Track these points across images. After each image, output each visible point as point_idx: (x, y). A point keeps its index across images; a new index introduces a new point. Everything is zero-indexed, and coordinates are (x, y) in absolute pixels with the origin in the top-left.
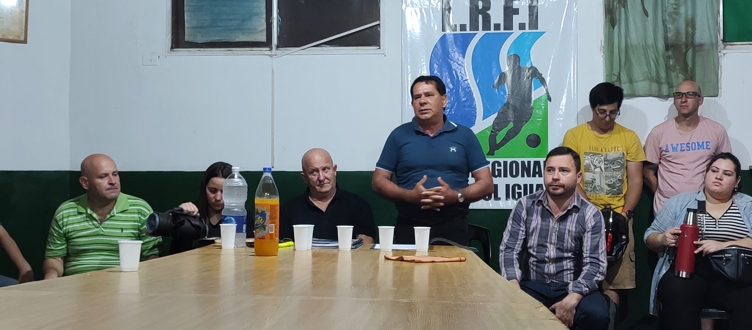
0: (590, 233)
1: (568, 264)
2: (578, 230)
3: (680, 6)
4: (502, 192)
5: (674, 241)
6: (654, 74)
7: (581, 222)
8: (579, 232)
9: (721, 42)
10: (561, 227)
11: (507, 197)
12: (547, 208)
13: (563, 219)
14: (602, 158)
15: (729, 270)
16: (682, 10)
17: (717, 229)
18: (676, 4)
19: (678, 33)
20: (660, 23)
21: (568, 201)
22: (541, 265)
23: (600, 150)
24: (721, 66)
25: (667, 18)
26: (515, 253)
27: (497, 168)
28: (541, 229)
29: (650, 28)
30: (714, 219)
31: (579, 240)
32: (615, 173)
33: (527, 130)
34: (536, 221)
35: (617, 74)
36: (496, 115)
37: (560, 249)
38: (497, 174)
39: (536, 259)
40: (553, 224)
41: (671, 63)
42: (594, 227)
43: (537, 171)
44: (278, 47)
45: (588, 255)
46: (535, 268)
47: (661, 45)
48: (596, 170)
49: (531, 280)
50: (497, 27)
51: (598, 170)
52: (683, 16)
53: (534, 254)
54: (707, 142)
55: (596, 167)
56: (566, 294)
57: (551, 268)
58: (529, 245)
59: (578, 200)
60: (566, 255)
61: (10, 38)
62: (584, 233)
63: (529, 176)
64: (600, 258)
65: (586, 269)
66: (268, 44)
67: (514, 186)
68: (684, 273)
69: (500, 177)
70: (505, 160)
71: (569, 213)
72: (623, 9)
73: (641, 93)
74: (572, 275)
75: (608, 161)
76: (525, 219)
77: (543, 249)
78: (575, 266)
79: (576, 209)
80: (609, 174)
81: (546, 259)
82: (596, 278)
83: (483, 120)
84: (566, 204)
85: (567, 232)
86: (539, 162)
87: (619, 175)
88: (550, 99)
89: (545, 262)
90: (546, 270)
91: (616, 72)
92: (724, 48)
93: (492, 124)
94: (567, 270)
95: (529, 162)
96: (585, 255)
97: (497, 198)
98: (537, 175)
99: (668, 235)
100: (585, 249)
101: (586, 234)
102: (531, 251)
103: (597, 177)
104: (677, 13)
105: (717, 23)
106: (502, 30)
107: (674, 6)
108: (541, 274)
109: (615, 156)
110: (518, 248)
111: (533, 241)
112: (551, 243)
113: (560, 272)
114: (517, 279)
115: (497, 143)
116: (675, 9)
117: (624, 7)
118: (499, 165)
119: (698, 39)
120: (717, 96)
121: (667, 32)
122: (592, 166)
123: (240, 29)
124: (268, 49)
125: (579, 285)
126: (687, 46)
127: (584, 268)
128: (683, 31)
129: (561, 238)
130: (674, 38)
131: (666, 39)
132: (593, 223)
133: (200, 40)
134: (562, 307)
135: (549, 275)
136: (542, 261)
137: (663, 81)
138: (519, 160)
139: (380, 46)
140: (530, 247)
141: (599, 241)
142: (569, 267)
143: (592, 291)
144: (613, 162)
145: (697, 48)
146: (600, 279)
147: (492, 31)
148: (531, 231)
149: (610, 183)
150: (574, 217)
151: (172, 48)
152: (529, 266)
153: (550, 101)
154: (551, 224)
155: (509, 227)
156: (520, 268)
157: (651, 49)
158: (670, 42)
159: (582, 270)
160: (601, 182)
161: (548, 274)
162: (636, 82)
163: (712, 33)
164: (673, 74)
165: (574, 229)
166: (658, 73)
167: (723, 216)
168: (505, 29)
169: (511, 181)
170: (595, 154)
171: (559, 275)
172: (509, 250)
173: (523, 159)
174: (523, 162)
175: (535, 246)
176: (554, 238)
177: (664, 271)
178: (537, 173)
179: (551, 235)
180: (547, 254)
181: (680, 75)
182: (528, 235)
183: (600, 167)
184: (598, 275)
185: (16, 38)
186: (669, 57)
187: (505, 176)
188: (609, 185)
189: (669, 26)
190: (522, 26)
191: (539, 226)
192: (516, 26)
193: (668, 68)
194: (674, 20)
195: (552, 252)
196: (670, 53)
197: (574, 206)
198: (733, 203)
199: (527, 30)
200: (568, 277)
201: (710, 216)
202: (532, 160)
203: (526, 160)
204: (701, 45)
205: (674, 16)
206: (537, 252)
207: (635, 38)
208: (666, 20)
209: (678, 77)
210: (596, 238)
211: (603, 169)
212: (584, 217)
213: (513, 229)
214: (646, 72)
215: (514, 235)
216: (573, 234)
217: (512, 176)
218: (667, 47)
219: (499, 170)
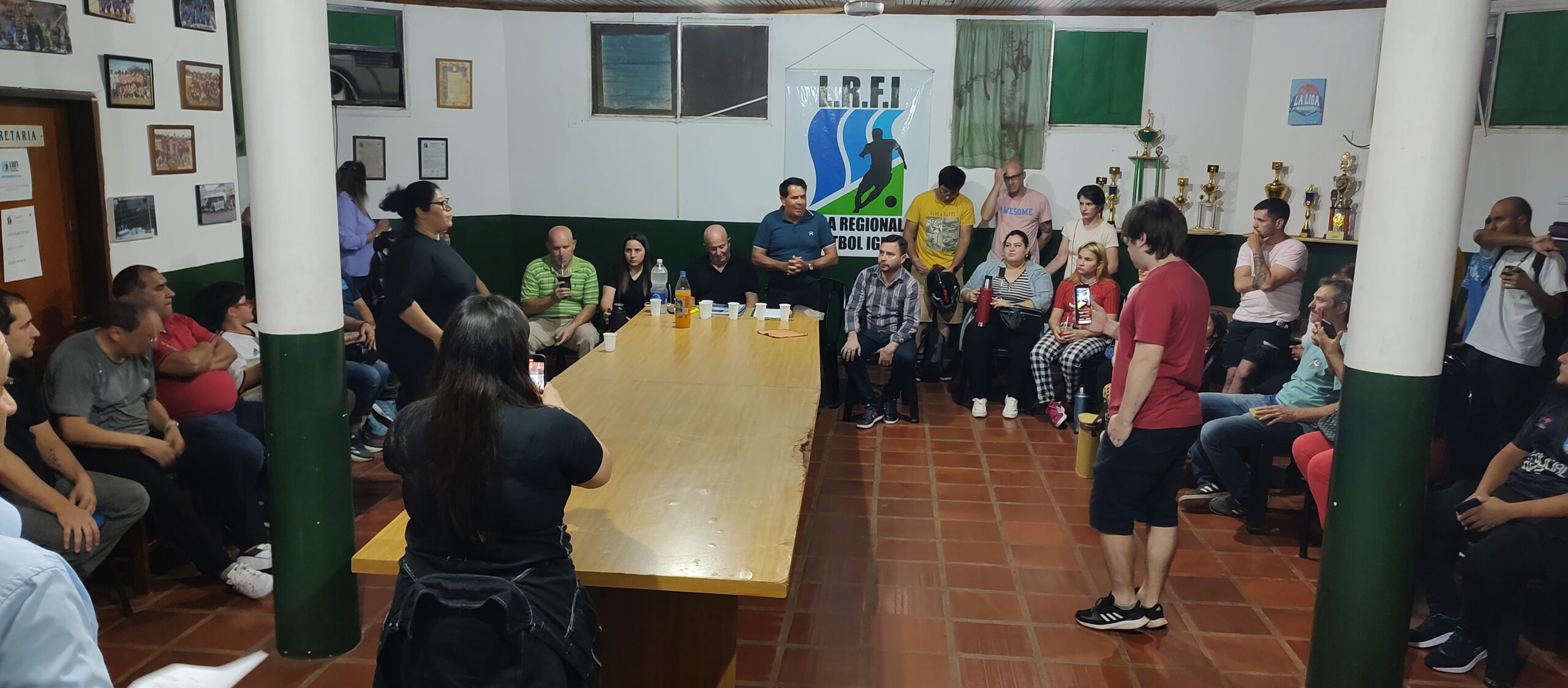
0: (909, 299)
1: (894, 320)
2: (901, 296)
3: (1016, 92)
4: (864, 244)
5: (975, 299)
6: (991, 149)
7: (904, 290)
8: (901, 298)
9: (1048, 124)
10: (890, 293)
11: (868, 248)
12: (881, 279)
13: (891, 288)
14: (941, 221)
15: (1011, 323)
16: (1018, 95)
17: (1009, 291)
18: (1013, 91)
19: (1013, 114)
20: (998, 107)
21: (895, 274)
22: (875, 320)
23: (940, 214)
24: (1046, 144)
25: (1005, 102)
26: (855, 311)
27: (861, 223)
28: (876, 294)
29: (990, 109)
30: (1008, 283)
31: (901, 303)
32: (950, 234)
33: (886, 192)
34: (872, 289)
35: (961, 147)
36: (861, 179)
37: (889, 309)
38: (860, 228)
39: (871, 315)
40: (884, 291)
41: (1006, 140)
42: (912, 294)
43: (893, 226)
44: (682, 115)
45: (906, 314)
46: (870, 321)
47: (998, 125)
48: (935, 231)
49: (867, 329)
50: (865, 104)
51: (937, 231)
52: (1018, 100)
53: (870, 311)
54: (1030, 209)
55: (935, 229)
56: (888, 342)
57: (881, 322)
58: (867, 305)
59: (903, 273)
60: (892, 313)
61: (459, 105)
62: (905, 298)
63: (886, 230)
64: (915, 317)
65: (904, 323)
66: (673, 112)
67: (874, 238)
68: (981, 324)
69: (863, 230)
70: (868, 217)
71: (895, 284)
72: (968, 94)
73: (979, 165)
74: (896, 327)
75: (945, 223)
76: (865, 286)
77: (876, 309)
78: (898, 320)
79: (900, 281)
80: (945, 234)
81: (878, 316)
82: (910, 332)
83: (851, 182)
84: (893, 277)
85: (893, 297)
86: (895, 219)
87: (954, 236)
88: (905, 167)
89: (878, 318)
90: (878, 324)
91: (960, 146)
92: (1050, 129)
93: (858, 186)
94: (893, 323)
95: (887, 219)
96: (904, 314)
97: (860, 248)
98: (893, 230)
99: (972, 295)
100: (905, 310)
101: (906, 299)
102: (868, 309)
103: (935, 236)
104: (1013, 98)
105: (1045, 108)
106: (869, 108)
107: (1011, 92)
108: (875, 326)
109: (952, 220)
110: (859, 308)
111: (870, 303)
112: (882, 305)
113: (887, 325)
114: (854, 330)
115: (862, 202)
116: (1011, 94)
117: (970, 92)
118: (863, 221)
119: (1029, 121)
120: (1041, 169)
121: (1004, 114)
122: (932, 228)
123: (650, 98)
124: (674, 117)
125: (898, 337)
126: (1019, 127)
127: (903, 323)
128: (1017, 113)
129: (889, 301)
130: (1009, 119)
131: (1002, 119)
132: (912, 292)
133: (616, 106)
134: (884, 352)
135: (880, 327)
136: (875, 317)
137: (997, 156)
138: (879, 217)
139: (767, 117)
140: (868, 307)
141: (914, 305)
142: (894, 321)
143: (907, 341)
144: (949, 224)
145: (1025, 127)
146: (913, 332)
147: (861, 108)
148: (869, 295)
149: (946, 242)
150: (900, 286)
151: (593, 113)
152: (866, 320)
153: (906, 169)
154: (883, 291)
155: (853, 293)
156: (860, 322)
157: (990, 128)
158: (1006, 122)
159: (902, 325)
160: (939, 240)
161: (878, 326)
162: (976, 155)
163: (1040, 116)
164: (1007, 150)
165: (898, 296)
166: (994, 150)
167: (1015, 281)
168: (871, 107)
169: (872, 234)
170: (935, 218)
171: (887, 327)
172: (851, 310)
173: (882, 217)
174: (882, 219)
175: (871, 305)
176: (885, 301)
177: (970, 320)
178: (893, 228)
179: (883, 299)
180: (879, 313)
181: (1012, 150)
182: (866, 298)
183: (939, 229)
184: (912, 329)
185: (464, 105)
186: (1004, 135)
187: (867, 230)
188: (945, 244)
189: (1007, 109)
190: (885, 105)
191: (874, 293)
192: (880, 104)
193: (1002, 144)
194: (1010, 104)
195: (882, 311)
196: (1005, 132)
197: (899, 279)
198: (1025, 271)
199: (889, 108)
200: (893, 328)
201: (1006, 281)
202: (889, 218)
203: (884, 217)
204: (1031, 126)
205: (1011, 100)
206: (872, 310)
207: (977, 118)
208: (1004, 103)
209: (1010, 152)
210: (913, 302)
211: (941, 230)
212: (906, 287)
213: (856, 295)
214: (985, 148)
215: (856, 299)
216: (898, 299)
217: (873, 230)
218: (1003, 126)
219: (863, 225)
